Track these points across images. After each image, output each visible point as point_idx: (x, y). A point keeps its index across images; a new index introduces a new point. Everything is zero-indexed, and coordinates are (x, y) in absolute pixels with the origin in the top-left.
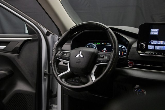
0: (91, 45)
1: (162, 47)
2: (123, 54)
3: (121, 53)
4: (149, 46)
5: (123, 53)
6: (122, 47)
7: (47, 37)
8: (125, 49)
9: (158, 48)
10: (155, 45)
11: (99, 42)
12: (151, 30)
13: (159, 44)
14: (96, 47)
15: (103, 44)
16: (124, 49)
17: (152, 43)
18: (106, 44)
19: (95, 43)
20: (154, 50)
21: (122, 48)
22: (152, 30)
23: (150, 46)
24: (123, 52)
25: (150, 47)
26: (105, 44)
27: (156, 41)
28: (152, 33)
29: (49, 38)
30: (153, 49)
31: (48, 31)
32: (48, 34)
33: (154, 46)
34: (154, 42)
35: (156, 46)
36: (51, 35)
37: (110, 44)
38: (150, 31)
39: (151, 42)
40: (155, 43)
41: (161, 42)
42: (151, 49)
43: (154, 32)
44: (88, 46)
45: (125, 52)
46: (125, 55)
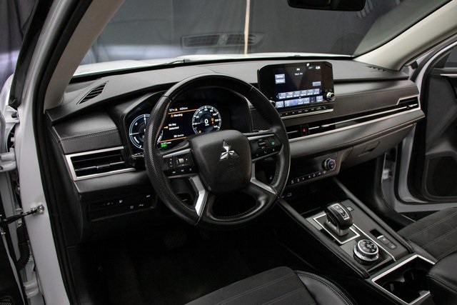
0: (145, 119)
1: (292, 101)
2: (213, 123)
3: (210, 122)
4: (277, 103)
5: (214, 121)
6: (209, 109)
9: (288, 103)
13: (288, 97)
16: (214, 112)
17: (281, 98)
18: (178, 110)
20: (284, 109)
21: (211, 111)
22: (277, 76)
23: (279, 102)
24: (212, 120)
25: (279, 105)
26: (176, 110)
27: (285, 94)
28: (278, 81)
30: (283, 106)
33: (283, 102)
34: (282, 95)
35: (285, 101)
37: (187, 108)
38: (274, 79)
39: (278, 96)
40: (284, 97)
41: (290, 94)
42: (279, 107)
43: (280, 79)
44: (137, 122)
45: (216, 117)
46: (217, 123)
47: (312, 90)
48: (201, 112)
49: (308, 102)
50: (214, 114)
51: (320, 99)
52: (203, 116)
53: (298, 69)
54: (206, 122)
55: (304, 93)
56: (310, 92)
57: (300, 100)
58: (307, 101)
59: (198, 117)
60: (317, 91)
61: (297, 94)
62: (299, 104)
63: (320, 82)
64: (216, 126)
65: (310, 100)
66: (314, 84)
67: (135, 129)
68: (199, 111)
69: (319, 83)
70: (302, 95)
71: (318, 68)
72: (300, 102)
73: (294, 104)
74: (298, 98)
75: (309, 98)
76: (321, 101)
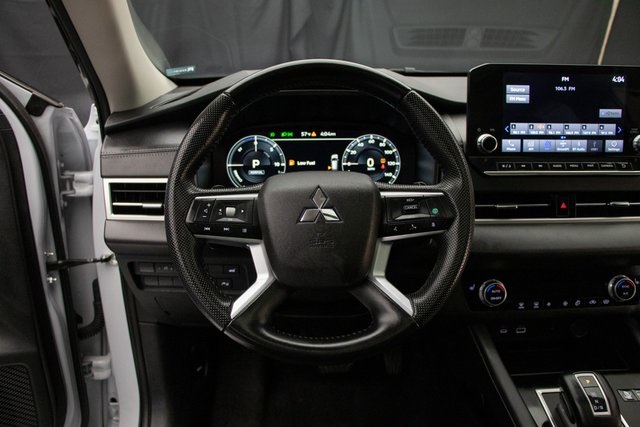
0: (256, 143)
1: (543, 141)
2: (383, 167)
3: (377, 165)
4: (505, 142)
5: (386, 164)
6: (378, 142)
7: (34, 119)
8: (389, 149)
9: (531, 145)
10: (522, 137)
11: (288, 130)
12: (508, 86)
13: (533, 133)
14: (279, 150)
15: (307, 137)
16: (387, 148)
17: (515, 132)
18: (318, 136)
19: (272, 134)
20: (522, 156)
21: (381, 145)
22: (511, 88)
23: (509, 141)
24: (383, 161)
25: (510, 146)
26: (314, 134)
27: (525, 125)
28: (511, 99)
29: (44, 122)
30: (519, 150)
31: (34, 97)
32: (36, 107)
33: (519, 141)
34: (519, 128)
35: (525, 141)
36: (49, 112)
37: (334, 134)
38: (503, 93)
39: (509, 129)
40: (523, 133)
41: (540, 128)
42: (509, 149)
43: (518, 94)
44: (242, 146)
45: (391, 158)
46: (392, 169)
47: (596, 126)
48: (362, 145)
49: (583, 150)
50: (387, 152)
51: (614, 146)
52: (365, 153)
53: (565, 79)
54: (370, 163)
55: (575, 128)
56: (592, 129)
57: (563, 143)
58: (580, 146)
59: (354, 152)
60: (610, 129)
61: (557, 128)
62: (559, 149)
63: (620, 111)
64: (390, 174)
65: (589, 146)
66: (603, 113)
67: (237, 158)
68: (358, 142)
69: (617, 113)
70: (568, 133)
71: (621, 79)
72: (563, 146)
73: (547, 150)
74: (557, 137)
75: (585, 141)
76: (617, 150)
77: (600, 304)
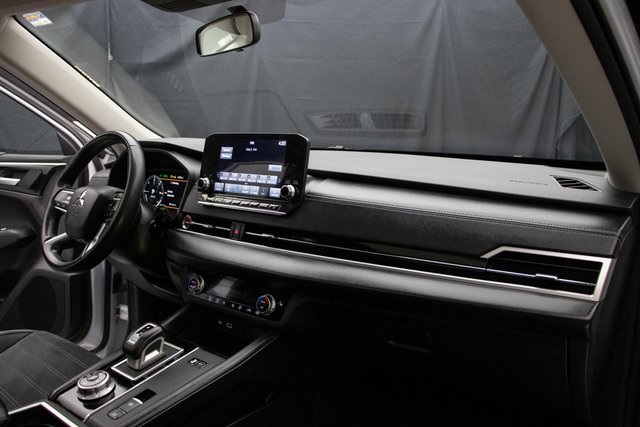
0: (154, 180)
1: (235, 185)
4: (217, 184)
9: (229, 188)
10: (225, 182)
11: (166, 174)
12: (222, 148)
13: (231, 179)
14: (162, 185)
15: (172, 178)
17: (222, 178)
18: (176, 178)
19: (160, 175)
20: (223, 193)
22: (224, 149)
23: (219, 183)
25: (218, 186)
27: (228, 174)
28: (222, 156)
30: (222, 190)
33: (223, 184)
34: (224, 175)
35: (226, 184)
37: (182, 178)
38: (219, 152)
39: (220, 176)
40: (226, 179)
41: (234, 176)
42: (217, 189)
43: (227, 153)
47: (266, 177)
49: (256, 193)
51: (275, 192)
53: (252, 143)
55: (253, 178)
56: (263, 179)
57: (246, 187)
58: (255, 190)
60: (274, 180)
61: (244, 177)
62: (243, 192)
63: (281, 167)
65: (260, 191)
66: (271, 167)
69: (279, 168)
70: (249, 181)
72: (245, 189)
73: (237, 191)
74: (242, 183)
75: (258, 188)
76: (277, 196)
77: (253, 313)
